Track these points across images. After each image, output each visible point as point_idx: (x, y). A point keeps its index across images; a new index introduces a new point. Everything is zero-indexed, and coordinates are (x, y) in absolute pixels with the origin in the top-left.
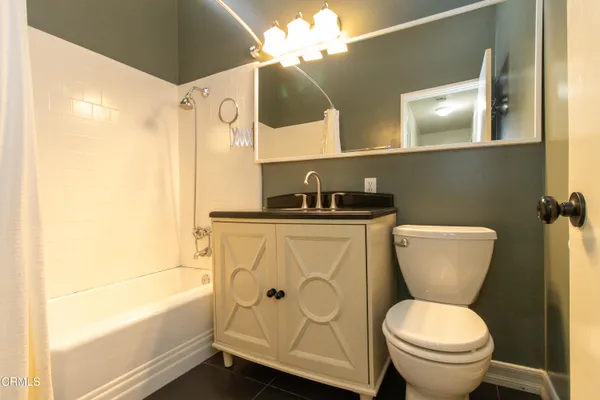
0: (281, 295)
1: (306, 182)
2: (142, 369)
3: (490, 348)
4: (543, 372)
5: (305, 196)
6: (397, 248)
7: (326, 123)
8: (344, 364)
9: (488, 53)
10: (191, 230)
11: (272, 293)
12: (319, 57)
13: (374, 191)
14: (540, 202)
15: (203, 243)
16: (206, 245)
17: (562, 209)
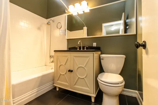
0: (72, 71)
1: (79, 43)
2: (35, 90)
3: (124, 83)
4: (137, 92)
5: (78, 47)
6: (101, 60)
7: (84, 30)
8: (88, 89)
9: (123, 14)
10: (49, 56)
11: (69, 71)
12: (82, 13)
13: (96, 46)
14: (135, 43)
15: (52, 59)
16: (53, 60)
17: (141, 45)
